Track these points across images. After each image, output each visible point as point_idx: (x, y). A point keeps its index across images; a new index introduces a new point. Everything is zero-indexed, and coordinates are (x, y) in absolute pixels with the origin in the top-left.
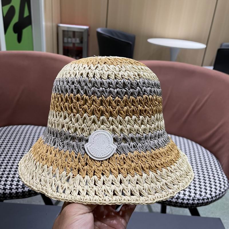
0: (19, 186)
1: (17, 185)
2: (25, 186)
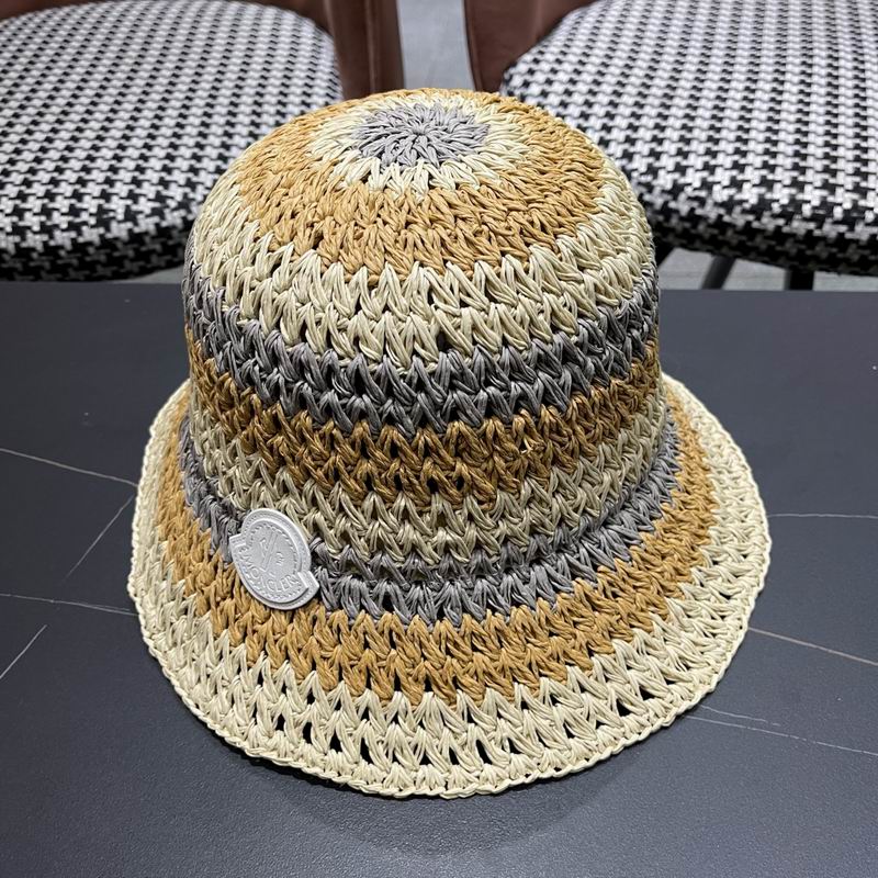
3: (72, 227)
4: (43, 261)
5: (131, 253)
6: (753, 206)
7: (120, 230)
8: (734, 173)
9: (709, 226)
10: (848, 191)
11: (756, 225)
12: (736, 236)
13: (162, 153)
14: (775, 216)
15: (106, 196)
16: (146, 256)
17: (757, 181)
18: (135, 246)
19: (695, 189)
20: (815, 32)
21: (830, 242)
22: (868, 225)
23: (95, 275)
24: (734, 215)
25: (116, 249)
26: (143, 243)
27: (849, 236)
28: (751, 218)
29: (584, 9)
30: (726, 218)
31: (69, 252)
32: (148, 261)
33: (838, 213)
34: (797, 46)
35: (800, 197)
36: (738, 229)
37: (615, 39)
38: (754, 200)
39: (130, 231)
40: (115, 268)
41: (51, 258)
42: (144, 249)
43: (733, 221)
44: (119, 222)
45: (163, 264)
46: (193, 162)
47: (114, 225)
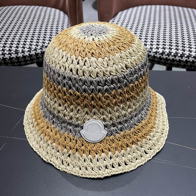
0: (12, 52)
1: (10, 50)
2: (19, 51)
3: (9, 54)
4: (2, 61)
5: (23, 60)
6: (161, 53)
7: (21, 55)
8: (157, 46)
9: (152, 57)
10: (181, 50)
11: (162, 57)
12: (157, 59)
13: (30, 38)
14: (166, 55)
15: (17, 47)
16: (26, 61)
17: (162, 48)
18: (24, 58)
19: (149, 49)
20: (172, 18)
21: (177, 61)
22: (185, 57)
23: (14, 65)
24: (157, 55)
25: (19, 59)
26: (26, 58)
27: (181, 60)
28: (161, 55)
29: (123, 11)
30: (155, 55)
31: (8, 60)
32: (27, 62)
33: (179, 55)
34: (168, 20)
35: (171, 51)
36: (158, 58)
37: (130, 18)
38: (161, 52)
39: (23, 55)
40: (19, 64)
41: (4, 61)
42: (26, 59)
43: (157, 56)
44: (20, 53)
45: (30, 63)
46: (37, 40)
47: (19, 54)
